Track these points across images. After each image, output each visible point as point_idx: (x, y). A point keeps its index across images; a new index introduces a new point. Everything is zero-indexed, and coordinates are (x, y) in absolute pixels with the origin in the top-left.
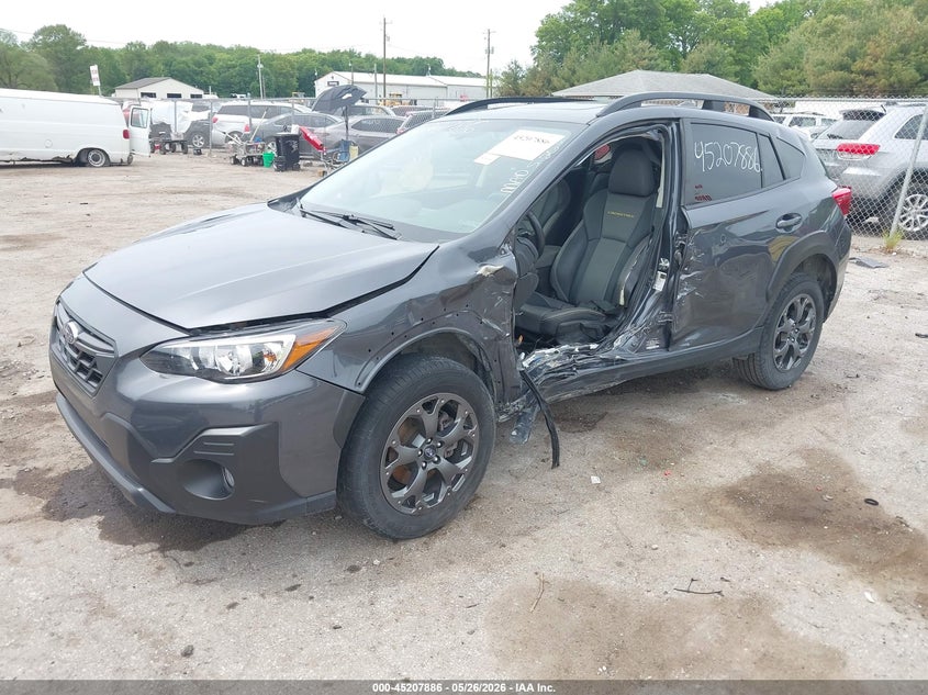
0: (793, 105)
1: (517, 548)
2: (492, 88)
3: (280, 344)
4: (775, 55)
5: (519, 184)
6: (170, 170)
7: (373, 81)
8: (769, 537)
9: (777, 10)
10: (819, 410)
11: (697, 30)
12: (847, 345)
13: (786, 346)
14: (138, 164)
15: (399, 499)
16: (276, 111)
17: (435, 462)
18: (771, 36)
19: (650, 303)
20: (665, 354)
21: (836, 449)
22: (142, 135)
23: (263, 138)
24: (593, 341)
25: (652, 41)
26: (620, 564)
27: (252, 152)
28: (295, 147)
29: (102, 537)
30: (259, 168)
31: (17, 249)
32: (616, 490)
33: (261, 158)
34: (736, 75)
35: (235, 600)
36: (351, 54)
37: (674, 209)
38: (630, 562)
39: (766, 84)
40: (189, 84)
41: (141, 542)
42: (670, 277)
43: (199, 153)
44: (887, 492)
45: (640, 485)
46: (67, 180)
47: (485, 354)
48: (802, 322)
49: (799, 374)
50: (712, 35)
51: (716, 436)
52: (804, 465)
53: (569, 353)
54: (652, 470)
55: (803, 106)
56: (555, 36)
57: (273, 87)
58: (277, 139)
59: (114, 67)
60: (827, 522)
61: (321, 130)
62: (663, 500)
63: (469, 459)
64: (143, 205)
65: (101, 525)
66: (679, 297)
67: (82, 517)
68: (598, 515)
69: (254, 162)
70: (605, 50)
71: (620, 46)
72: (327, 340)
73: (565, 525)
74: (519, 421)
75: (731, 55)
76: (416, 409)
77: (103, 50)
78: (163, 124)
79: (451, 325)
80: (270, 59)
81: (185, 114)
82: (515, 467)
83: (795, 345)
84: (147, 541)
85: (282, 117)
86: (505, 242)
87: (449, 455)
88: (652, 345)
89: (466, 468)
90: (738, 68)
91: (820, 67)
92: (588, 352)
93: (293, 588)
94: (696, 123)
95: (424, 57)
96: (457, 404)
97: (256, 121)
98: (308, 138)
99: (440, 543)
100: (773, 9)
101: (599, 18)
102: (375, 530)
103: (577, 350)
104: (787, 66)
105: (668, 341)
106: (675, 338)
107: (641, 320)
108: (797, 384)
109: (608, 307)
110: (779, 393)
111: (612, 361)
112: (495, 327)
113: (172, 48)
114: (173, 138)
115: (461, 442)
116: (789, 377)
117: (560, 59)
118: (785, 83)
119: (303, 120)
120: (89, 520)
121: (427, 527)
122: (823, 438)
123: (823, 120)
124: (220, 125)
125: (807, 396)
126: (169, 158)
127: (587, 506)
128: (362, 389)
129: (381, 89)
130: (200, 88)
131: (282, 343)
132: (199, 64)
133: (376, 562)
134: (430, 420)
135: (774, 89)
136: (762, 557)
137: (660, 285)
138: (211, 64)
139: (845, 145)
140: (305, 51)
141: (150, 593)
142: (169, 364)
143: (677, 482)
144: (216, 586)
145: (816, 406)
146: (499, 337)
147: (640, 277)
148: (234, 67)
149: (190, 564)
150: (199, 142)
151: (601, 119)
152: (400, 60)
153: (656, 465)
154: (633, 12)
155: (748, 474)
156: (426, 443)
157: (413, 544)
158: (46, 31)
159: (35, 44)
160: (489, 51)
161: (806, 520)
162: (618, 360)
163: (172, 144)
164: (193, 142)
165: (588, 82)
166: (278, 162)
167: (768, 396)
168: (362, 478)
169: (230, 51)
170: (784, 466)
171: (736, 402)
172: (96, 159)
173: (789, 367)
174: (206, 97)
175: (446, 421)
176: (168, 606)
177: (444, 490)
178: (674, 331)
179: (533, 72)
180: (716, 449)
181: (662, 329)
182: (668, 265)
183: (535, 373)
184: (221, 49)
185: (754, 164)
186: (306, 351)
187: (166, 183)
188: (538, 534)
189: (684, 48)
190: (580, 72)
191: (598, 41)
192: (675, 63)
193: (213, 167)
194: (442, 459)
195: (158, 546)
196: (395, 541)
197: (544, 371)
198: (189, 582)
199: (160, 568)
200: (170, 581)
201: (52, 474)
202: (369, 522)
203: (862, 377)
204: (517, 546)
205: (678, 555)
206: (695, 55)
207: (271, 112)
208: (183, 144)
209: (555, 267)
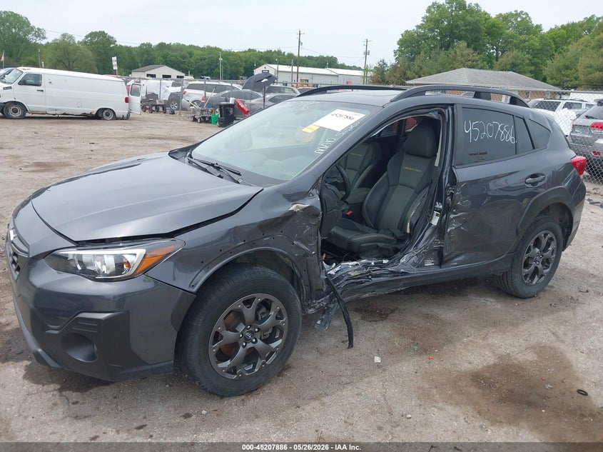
0: (569, 95)
1: (307, 409)
2: (367, 77)
3: (134, 255)
4: (559, 61)
5: (327, 147)
6: (153, 123)
7: (290, 70)
8: (498, 416)
9: (562, 31)
10: (555, 316)
11: (506, 42)
12: (583, 266)
13: (532, 268)
14: (133, 119)
15: (224, 368)
16: (223, 88)
17: (253, 343)
18: (557, 48)
19: (428, 233)
20: (438, 270)
21: (562, 347)
22: (136, 101)
23: (212, 104)
24: (386, 258)
25: (475, 49)
26: (380, 428)
27: (205, 114)
28: (231, 112)
29: (25, 377)
30: (208, 125)
31: (42, 171)
32: (390, 368)
33: (210, 118)
34: (531, 72)
35: (98, 434)
36: (279, 53)
37: (447, 168)
38: (388, 427)
39: (552, 79)
40: (176, 69)
41: (49, 383)
42: (443, 216)
43: (173, 113)
44: (596, 385)
45: (408, 367)
46: (88, 128)
47: (296, 266)
48: (545, 250)
49: (542, 288)
50: (517, 46)
51: (473, 331)
52: (535, 359)
53: (366, 266)
54: (421, 354)
55: (575, 96)
56: (410, 44)
57: (229, 72)
58: (221, 106)
59: (133, 58)
60: (545, 407)
61: (248, 101)
62: (423, 379)
63: (280, 342)
64: (128, 145)
65: (28, 368)
66: (449, 230)
67: (17, 361)
68: (374, 388)
69: (205, 120)
70: (443, 54)
71: (453, 52)
72: (169, 254)
73: (347, 394)
74: (324, 313)
75: (529, 59)
76: (238, 305)
77: (126, 47)
78: (153, 94)
79: (269, 245)
80: (228, 55)
81: (167, 88)
82: (322, 345)
83: (540, 266)
84: (53, 382)
85: (227, 92)
86: (313, 187)
87: (265, 337)
88: (429, 263)
89: (277, 347)
90: (533, 68)
91: (588, 69)
92: (380, 265)
93: (141, 427)
94: (467, 107)
95: (325, 56)
96: (271, 302)
97: (208, 94)
98: (239, 106)
99: (253, 401)
100: (559, 29)
101: (440, 33)
102: (205, 389)
103: (373, 264)
104: (567, 68)
105: (441, 261)
106: (445, 259)
107: (421, 245)
108: (541, 295)
109: (398, 234)
110: (526, 301)
111: (398, 273)
112: (304, 247)
113: (168, 47)
114: (158, 103)
115: (275, 328)
116: (534, 290)
117: (413, 59)
118: (565, 78)
119: (238, 95)
120: (21, 364)
121: (245, 388)
122: (553, 338)
123: (587, 105)
124: (187, 95)
125: (547, 305)
126: (154, 116)
127: (367, 380)
128: (195, 290)
129: (295, 76)
130: (183, 72)
131: (135, 254)
132: (184, 57)
133: (204, 412)
134: (249, 313)
135: (557, 82)
136: (489, 432)
137: (435, 221)
138: (191, 57)
139: (595, 124)
140: (250, 50)
141: (42, 423)
142: (63, 264)
143: (436, 365)
144: (88, 422)
145: (552, 312)
146: (307, 254)
147: (421, 214)
148: (205, 59)
149: (77, 402)
150: (174, 106)
151: (393, 103)
152: (310, 58)
153: (425, 351)
154: (463, 30)
155: (492, 363)
156: (246, 328)
157: (234, 400)
158: (93, 35)
159: (85, 43)
160: (367, 53)
161: (530, 404)
162: (402, 272)
163: (157, 106)
164: (170, 107)
165: (430, 75)
166: (220, 121)
167: (517, 303)
168: (194, 353)
169: (203, 49)
170: (520, 359)
171: (493, 305)
172: (108, 115)
173: (534, 282)
174: (186, 78)
175: (263, 313)
176: (51, 434)
177: (260, 362)
178: (445, 254)
179: (394, 67)
180: (471, 341)
181: (436, 252)
182: (441, 207)
183: (337, 280)
184: (198, 48)
185: (511, 138)
186: (154, 261)
187: (147, 132)
188: (326, 400)
189: (497, 54)
190: (425, 69)
191: (438, 47)
192: (490, 63)
193: (180, 123)
194: (259, 340)
195: (59, 387)
196: (222, 397)
197: (345, 278)
198: (71, 417)
199: (55, 404)
200: (58, 414)
201: (8, 328)
202: (200, 384)
203: (591, 292)
204: (308, 408)
205: (426, 424)
206: (504, 59)
207: (218, 89)
208: (164, 107)
209: (365, 203)
